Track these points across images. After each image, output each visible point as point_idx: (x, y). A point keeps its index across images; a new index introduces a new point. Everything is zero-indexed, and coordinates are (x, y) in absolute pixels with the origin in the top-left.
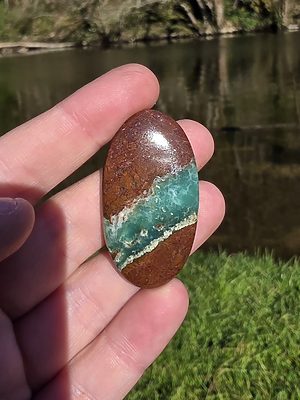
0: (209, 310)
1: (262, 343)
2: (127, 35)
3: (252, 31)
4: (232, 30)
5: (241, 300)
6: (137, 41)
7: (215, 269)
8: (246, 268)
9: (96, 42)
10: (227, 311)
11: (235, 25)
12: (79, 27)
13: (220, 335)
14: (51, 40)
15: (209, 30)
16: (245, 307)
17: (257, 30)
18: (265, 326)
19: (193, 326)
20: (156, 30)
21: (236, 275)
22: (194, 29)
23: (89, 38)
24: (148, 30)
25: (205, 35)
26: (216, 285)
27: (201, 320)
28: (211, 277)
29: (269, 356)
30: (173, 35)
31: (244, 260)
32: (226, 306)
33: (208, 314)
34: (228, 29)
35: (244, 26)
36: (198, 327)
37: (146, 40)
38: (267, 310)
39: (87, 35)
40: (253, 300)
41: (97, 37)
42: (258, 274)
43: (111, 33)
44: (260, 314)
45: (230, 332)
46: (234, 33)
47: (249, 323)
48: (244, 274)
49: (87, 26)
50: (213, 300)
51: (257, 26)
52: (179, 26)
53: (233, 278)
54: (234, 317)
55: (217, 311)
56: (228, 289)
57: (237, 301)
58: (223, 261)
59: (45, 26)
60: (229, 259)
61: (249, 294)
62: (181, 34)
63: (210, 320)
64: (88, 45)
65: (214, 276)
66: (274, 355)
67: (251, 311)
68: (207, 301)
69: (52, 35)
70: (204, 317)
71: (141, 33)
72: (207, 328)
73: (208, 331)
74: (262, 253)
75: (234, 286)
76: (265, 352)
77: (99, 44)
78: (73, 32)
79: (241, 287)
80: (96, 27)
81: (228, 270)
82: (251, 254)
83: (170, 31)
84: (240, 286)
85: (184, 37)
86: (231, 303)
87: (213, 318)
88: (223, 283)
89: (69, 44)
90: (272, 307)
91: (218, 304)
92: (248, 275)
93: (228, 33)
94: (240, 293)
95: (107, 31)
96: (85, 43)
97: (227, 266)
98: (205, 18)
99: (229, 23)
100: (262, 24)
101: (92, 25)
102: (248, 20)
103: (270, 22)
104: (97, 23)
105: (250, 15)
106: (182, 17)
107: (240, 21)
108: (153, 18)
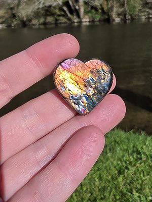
1: (96, 169)
2: (35, 22)
3: (98, 21)
4: (88, 20)
6: (40, 24)
9: (18, 25)
11: (89, 18)
12: (10, 17)
15: (76, 20)
17: (100, 21)
20: (50, 19)
22: (69, 19)
23: (15, 22)
24: (46, 19)
25: (74, 22)
29: (100, 174)
30: (59, 22)
34: (86, 20)
35: (94, 19)
37: (45, 24)
39: (14, 20)
41: (19, 22)
43: (27, 20)
46: (89, 21)
49: (14, 16)
51: (100, 19)
52: (61, 18)
62: (62, 22)
64: (15, 26)
66: (102, 174)
71: (42, 20)
76: (98, 172)
77: (20, 26)
78: (7, 19)
80: (19, 16)
83: (56, 20)
85: (64, 23)
93: (86, 22)
95: (25, 19)
96: (13, 25)
98: (74, 14)
99: (87, 17)
100: (102, 18)
101: (17, 16)
102: (96, 15)
103: (107, 17)
104: (20, 14)
105: (97, 13)
106: (63, 13)
107: (92, 16)
108: (48, 13)
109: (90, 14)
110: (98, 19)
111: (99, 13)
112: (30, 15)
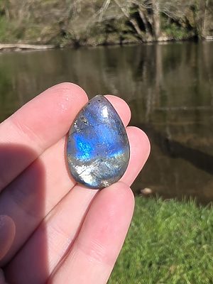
0: (150, 240)
2: (92, 41)
3: (180, 40)
4: (166, 39)
5: (173, 233)
6: (98, 45)
7: (154, 211)
8: (176, 210)
9: (69, 45)
10: (162, 241)
11: (168, 35)
12: (58, 35)
13: (157, 259)
14: (38, 44)
15: (150, 39)
16: (175, 239)
17: (184, 40)
18: (190, 253)
19: (138, 252)
20: (113, 38)
21: (169, 215)
22: (139, 38)
23: (65, 42)
24: (107, 37)
25: (146, 42)
26: (155, 222)
27: (144, 247)
28: (151, 216)
30: (124, 41)
31: (175, 205)
32: (161, 238)
33: (148, 243)
34: (163, 38)
35: (175, 37)
36: (141, 252)
37: (105, 44)
38: (192, 241)
39: (64, 40)
40: (181, 234)
41: (70, 42)
42: (185, 215)
43: (81, 39)
44: (186, 244)
45: (165, 257)
46: (168, 41)
47: (178, 251)
48: (175, 214)
49: (64, 34)
50: (153, 233)
51: (184, 37)
52: (128, 36)
53: (166, 217)
54: (167, 246)
55: (155, 241)
56: (163, 225)
57: (170, 235)
58: (160, 205)
59: (34, 33)
60: (164, 204)
61: (178, 230)
62: (130, 41)
63: (150, 247)
64: (64, 47)
65: (153, 215)
67: (180, 242)
68: (148, 233)
69: (39, 40)
70: (146, 245)
71: (101, 40)
72: (148, 253)
73: (148, 256)
74: (188, 199)
75: (168, 223)
77: (72, 47)
78: (54, 38)
79: (173, 224)
80: (70, 34)
81: (163, 212)
82: (180, 200)
83: (122, 39)
84: (171, 224)
85: (132, 43)
86: (166, 235)
87: (152, 246)
88: (160, 220)
89: (51, 47)
90: (195, 239)
91: (156, 236)
92: (178, 215)
93: (164, 41)
94: (171, 228)
95: (78, 38)
96: (62, 46)
97: (162, 209)
98: (147, 30)
99: (164, 34)
100: (187, 35)
101: (67, 33)
102: (178, 32)
103: (193, 34)
104: (71, 32)
105: (179, 29)
106: (131, 29)
107: (172, 33)
108: (110, 29)
109: (169, 31)
110: (180, 37)
111: (182, 28)
112: (85, 32)
